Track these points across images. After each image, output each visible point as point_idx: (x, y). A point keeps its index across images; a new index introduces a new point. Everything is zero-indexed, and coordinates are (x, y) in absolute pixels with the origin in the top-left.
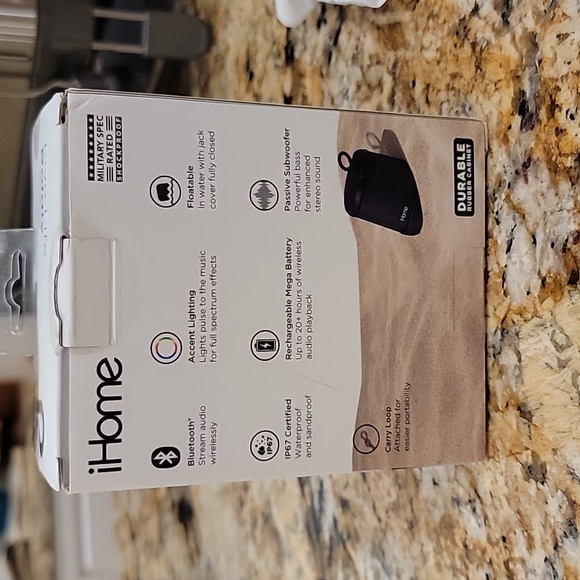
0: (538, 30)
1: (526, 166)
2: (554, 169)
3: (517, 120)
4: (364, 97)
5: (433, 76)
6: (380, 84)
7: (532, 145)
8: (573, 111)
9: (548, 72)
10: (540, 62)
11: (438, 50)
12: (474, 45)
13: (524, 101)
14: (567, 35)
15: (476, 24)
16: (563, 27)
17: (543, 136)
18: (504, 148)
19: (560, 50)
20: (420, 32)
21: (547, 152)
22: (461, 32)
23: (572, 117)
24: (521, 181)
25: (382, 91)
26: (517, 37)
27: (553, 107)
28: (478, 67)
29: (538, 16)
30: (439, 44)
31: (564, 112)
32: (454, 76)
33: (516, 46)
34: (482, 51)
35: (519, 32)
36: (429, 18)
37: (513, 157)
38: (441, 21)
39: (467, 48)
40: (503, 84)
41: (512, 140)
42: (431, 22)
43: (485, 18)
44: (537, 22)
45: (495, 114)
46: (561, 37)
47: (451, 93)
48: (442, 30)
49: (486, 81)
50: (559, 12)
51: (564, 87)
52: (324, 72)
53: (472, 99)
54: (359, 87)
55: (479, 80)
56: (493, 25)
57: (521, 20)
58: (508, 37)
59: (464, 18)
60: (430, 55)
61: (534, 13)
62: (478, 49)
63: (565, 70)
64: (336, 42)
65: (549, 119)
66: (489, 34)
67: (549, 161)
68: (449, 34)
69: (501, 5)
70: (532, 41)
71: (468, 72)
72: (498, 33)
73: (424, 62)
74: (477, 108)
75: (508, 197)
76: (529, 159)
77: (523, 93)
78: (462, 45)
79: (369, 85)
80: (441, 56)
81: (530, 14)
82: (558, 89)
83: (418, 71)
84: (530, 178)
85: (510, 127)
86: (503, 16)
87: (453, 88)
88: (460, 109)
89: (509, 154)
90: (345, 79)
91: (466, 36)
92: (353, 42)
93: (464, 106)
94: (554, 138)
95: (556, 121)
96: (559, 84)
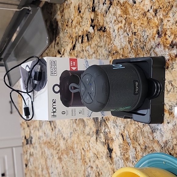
0: (163, 18)
1: (158, 45)
2: (165, 46)
3: (157, 35)
4: (116, 23)
5: (136, 23)
6: (121, 22)
7: (160, 41)
8: (170, 36)
9: (165, 27)
10: (163, 25)
11: (138, 17)
12: (147, 18)
13: (159, 32)
14: (170, 21)
15: (148, 14)
16: (169, 19)
17: (163, 40)
18: (153, 40)
19: (168, 23)
20: (134, 12)
21: (163, 43)
22: (145, 15)
23: (169, 37)
24: (157, 48)
25: (122, 23)
26: (158, 19)
27: (165, 34)
28: (148, 23)
29: (163, 15)
30: (138, 16)
31: (168, 35)
32: (142, 24)
33: (158, 20)
34: (149, 20)
35: (159, 18)
36: (136, 10)
37: (155, 43)
38: (139, 11)
39: (146, 18)
40: (154, 27)
41: (155, 39)
42: (137, 11)
43: (151, 13)
44: (163, 17)
45: (152, 33)
46: (168, 21)
47: (141, 27)
48: (140, 13)
49: (150, 26)
50: (168, 16)
51: (168, 31)
52: (105, 15)
53: (146, 29)
54: (115, 21)
55: (148, 26)
56: (153, 15)
57: (159, 15)
58: (156, 18)
59: (145, 12)
60: (136, 18)
61: (162, 15)
62: (148, 19)
63: (169, 27)
64: (109, 9)
65: (164, 36)
66: (151, 17)
67: (164, 45)
68: (141, 14)
69: (155, 11)
70: (162, 20)
71: (146, 23)
72: (154, 17)
73: (134, 19)
74: (147, 31)
75: (154, 50)
76: (159, 44)
77: (159, 30)
78: (144, 18)
79: (118, 21)
80: (139, 19)
81: (161, 15)
82: (167, 31)
83: (132, 20)
84: (159, 47)
85: (155, 37)
86: (155, 14)
87: (141, 26)
88: (143, 31)
89: (154, 42)
90: (111, 18)
91: (146, 16)
92: (114, 10)
93: (144, 30)
94: (165, 40)
95: (166, 37)
96: (167, 30)
